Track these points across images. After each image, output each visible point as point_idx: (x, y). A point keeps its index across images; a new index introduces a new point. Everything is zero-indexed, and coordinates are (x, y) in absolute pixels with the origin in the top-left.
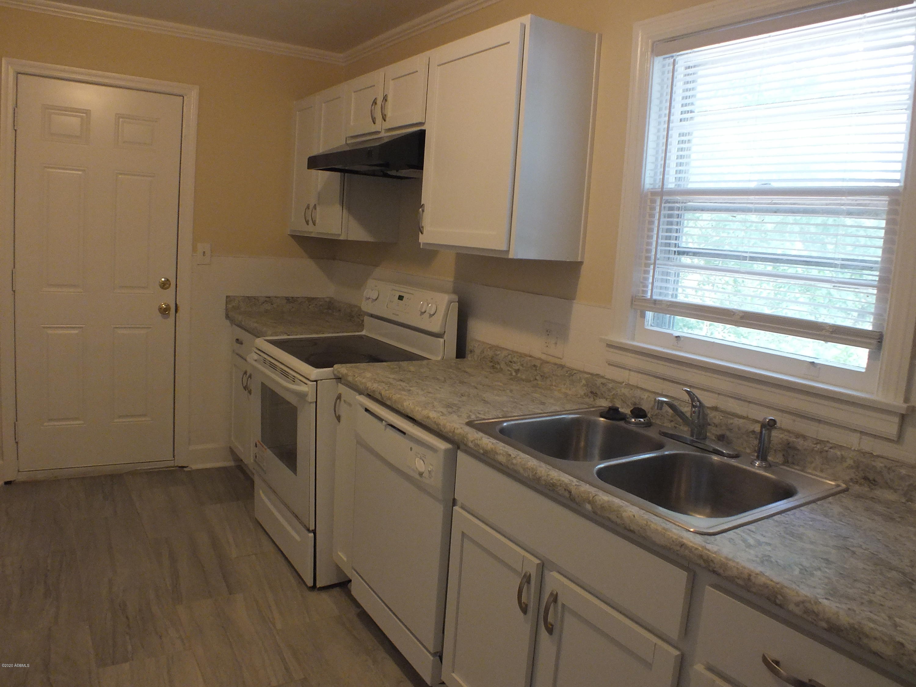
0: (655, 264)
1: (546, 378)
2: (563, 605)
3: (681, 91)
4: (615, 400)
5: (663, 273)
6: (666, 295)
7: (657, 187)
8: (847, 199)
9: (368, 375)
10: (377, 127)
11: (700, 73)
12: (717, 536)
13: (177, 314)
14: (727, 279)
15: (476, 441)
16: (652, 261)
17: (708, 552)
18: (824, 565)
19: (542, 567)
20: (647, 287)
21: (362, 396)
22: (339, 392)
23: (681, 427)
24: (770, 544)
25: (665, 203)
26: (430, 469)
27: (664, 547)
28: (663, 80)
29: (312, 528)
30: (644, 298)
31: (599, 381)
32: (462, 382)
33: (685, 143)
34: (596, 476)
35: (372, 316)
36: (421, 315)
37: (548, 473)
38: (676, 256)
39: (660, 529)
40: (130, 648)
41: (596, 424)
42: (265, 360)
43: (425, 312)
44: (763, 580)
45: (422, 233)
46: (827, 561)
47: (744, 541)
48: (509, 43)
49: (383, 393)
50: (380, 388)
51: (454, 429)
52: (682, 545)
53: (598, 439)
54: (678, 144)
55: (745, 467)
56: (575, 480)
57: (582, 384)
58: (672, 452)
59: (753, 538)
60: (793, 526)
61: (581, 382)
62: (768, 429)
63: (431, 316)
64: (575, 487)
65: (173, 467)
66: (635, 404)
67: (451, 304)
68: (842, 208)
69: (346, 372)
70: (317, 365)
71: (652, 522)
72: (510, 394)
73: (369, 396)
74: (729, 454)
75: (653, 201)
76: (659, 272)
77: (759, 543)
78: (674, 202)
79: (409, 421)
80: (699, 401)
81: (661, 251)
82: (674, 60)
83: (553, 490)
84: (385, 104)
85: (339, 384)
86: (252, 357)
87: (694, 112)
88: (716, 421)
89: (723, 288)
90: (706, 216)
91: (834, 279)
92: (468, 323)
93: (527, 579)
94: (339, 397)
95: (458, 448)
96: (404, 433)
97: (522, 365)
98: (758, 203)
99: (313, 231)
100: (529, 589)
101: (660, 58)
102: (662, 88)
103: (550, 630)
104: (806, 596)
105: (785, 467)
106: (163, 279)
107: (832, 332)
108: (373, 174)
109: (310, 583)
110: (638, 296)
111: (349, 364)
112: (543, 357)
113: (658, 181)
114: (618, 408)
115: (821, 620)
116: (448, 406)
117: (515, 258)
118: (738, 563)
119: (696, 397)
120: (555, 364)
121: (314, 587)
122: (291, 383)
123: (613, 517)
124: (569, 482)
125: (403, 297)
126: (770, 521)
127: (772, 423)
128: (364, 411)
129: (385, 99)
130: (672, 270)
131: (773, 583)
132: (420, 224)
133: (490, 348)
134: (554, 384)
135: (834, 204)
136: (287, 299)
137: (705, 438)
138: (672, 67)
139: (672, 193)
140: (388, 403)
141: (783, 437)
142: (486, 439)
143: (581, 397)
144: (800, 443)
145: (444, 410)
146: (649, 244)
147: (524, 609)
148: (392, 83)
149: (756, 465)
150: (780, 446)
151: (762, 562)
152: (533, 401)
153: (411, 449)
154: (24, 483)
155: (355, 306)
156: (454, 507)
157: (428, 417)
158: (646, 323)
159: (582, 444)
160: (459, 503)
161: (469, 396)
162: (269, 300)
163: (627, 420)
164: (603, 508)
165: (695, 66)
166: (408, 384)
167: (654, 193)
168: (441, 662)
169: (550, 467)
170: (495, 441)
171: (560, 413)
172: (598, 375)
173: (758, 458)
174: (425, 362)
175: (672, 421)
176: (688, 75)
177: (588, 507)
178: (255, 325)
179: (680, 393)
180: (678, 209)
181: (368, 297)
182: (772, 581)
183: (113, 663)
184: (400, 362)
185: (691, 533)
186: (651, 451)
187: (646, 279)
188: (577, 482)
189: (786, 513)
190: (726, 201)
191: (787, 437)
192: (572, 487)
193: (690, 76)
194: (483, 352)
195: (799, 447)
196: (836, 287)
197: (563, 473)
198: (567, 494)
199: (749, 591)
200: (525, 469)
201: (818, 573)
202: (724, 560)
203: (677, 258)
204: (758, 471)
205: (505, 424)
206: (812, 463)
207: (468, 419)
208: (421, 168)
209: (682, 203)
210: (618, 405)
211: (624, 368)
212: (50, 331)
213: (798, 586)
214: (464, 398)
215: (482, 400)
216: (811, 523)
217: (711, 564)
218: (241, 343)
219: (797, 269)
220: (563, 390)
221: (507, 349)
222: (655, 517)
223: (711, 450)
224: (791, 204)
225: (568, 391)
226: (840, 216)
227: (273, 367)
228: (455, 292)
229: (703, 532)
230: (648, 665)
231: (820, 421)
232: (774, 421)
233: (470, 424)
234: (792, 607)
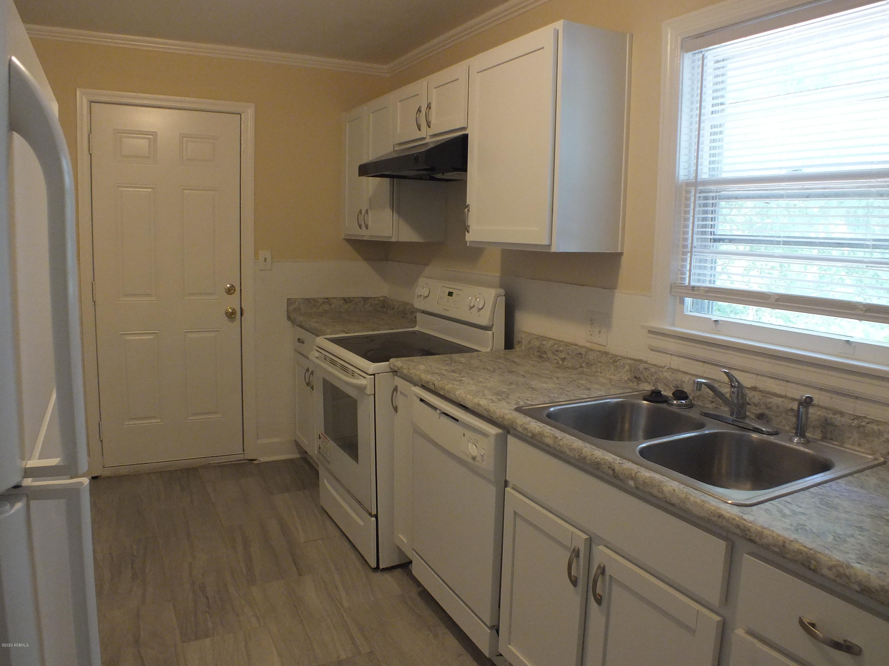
0: (691, 252)
1: (591, 365)
2: (610, 576)
3: (711, 84)
4: (659, 384)
5: (700, 261)
6: (704, 281)
7: (692, 177)
8: (876, 181)
9: (422, 367)
10: (422, 134)
11: (729, 66)
12: (753, 507)
13: (242, 317)
14: (772, 264)
15: (524, 425)
16: (689, 249)
17: (745, 522)
18: (858, 532)
19: (590, 542)
20: (685, 274)
21: (417, 387)
22: (395, 384)
23: (722, 408)
24: (804, 514)
25: (700, 193)
26: (482, 454)
27: (702, 518)
28: (693, 75)
29: (374, 512)
30: (684, 285)
31: (642, 367)
32: (510, 372)
33: (717, 134)
34: (638, 454)
35: (424, 312)
36: (470, 310)
37: (593, 453)
38: (712, 244)
39: (698, 501)
40: (210, 625)
41: (639, 406)
42: (325, 357)
43: (474, 306)
44: (797, 546)
45: (468, 232)
46: (861, 529)
47: (781, 511)
48: (543, 48)
49: (436, 384)
50: (433, 378)
51: (504, 414)
52: (720, 516)
53: (642, 422)
54: (710, 135)
55: (783, 443)
56: (618, 458)
57: (625, 369)
58: (712, 431)
59: (788, 508)
60: (829, 497)
61: (625, 367)
62: (805, 406)
63: (479, 310)
64: (619, 465)
65: (243, 460)
66: (677, 387)
67: (498, 297)
68: (871, 190)
69: (402, 365)
70: (374, 360)
71: (691, 495)
72: (557, 381)
73: (423, 387)
74: (768, 432)
75: (688, 192)
76: (696, 259)
77: (795, 513)
78: (708, 192)
79: (461, 409)
80: (737, 381)
81: (698, 239)
82: (703, 55)
83: (598, 469)
84: (429, 111)
85: (395, 377)
86: (314, 355)
87: (724, 104)
88: (756, 400)
89: (769, 273)
90: (750, 203)
91: (866, 260)
92: (515, 314)
93: (576, 553)
94: (396, 389)
95: (508, 432)
96: (457, 420)
97: (568, 354)
98: (790, 189)
99: (365, 234)
100: (578, 562)
101: (690, 54)
102: (693, 82)
103: (599, 601)
104: (838, 561)
105: (824, 443)
106: (228, 286)
107: (866, 311)
108: (420, 178)
109: (374, 565)
110: (677, 283)
111: (404, 358)
112: (588, 345)
113: (692, 173)
114: (661, 391)
115: (853, 583)
116: (498, 394)
117: (556, 251)
118: (773, 531)
119: (734, 377)
120: (600, 351)
121: (377, 569)
122: (350, 378)
123: (655, 492)
124: (613, 461)
125: (452, 293)
126: (806, 492)
127: (808, 400)
128: (419, 400)
129: (429, 107)
130: (709, 257)
131: (806, 549)
132: (466, 224)
133: (536, 338)
134: (599, 370)
135: (864, 187)
136: (344, 299)
137: (745, 417)
138: (701, 62)
139: (705, 183)
140: (442, 393)
141: (821, 414)
142: (534, 423)
143: (626, 382)
144: (838, 419)
145: (494, 398)
146: (686, 233)
147: (574, 582)
148: (434, 90)
149: (795, 441)
150: (818, 422)
151: (797, 530)
152: (579, 387)
153: (464, 435)
154: (109, 477)
155: (407, 304)
156: (506, 489)
157: (479, 405)
158: (685, 309)
159: (627, 426)
160: (510, 484)
161: (517, 384)
162: (327, 301)
163: (669, 402)
164: (645, 483)
165: (723, 60)
166: (460, 374)
167: (688, 184)
168: (498, 635)
169: (595, 448)
170: (542, 425)
171: (604, 397)
172: (641, 361)
173: (796, 435)
174: (475, 354)
175: (712, 402)
176: (717, 68)
177: (631, 483)
178: (315, 325)
179: (719, 375)
180: (713, 198)
181: (419, 295)
182: (805, 547)
183: (196, 640)
184: (452, 355)
185: (729, 505)
186: (693, 430)
187: (684, 266)
188: (620, 460)
189: (823, 485)
190: (758, 189)
191: (825, 414)
192: (615, 465)
193: (719, 70)
194: (530, 342)
195: (837, 423)
196: (868, 267)
197: (608, 453)
198: (610, 472)
199: (784, 557)
200: (571, 450)
201: (852, 540)
202: (760, 529)
203: (713, 246)
204: (796, 447)
205: (552, 409)
206: (850, 438)
207: (516, 405)
208: (466, 170)
209: (716, 192)
210: (660, 388)
211: (666, 353)
212: (128, 338)
213: (831, 551)
214: (513, 386)
215: (531, 387)
216: (846, 494)
217: (747, 532)
218: (303, 342)
219: (844, 251)
220: (608, 376)
221: (553, 339)
222: (694, 491)
223: (751, 428)
224: (822, 188)
225: (612, 377)
226: (870, 198)
227: (333, 362)
228: (501, 286)
229: (739, 503)
230: (692, 631)
231: (857, 398)
232: (811, 399)
233: (518, 410)
234: (825, 571)
